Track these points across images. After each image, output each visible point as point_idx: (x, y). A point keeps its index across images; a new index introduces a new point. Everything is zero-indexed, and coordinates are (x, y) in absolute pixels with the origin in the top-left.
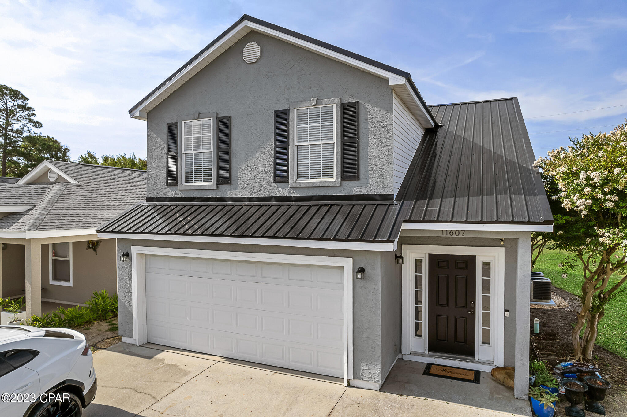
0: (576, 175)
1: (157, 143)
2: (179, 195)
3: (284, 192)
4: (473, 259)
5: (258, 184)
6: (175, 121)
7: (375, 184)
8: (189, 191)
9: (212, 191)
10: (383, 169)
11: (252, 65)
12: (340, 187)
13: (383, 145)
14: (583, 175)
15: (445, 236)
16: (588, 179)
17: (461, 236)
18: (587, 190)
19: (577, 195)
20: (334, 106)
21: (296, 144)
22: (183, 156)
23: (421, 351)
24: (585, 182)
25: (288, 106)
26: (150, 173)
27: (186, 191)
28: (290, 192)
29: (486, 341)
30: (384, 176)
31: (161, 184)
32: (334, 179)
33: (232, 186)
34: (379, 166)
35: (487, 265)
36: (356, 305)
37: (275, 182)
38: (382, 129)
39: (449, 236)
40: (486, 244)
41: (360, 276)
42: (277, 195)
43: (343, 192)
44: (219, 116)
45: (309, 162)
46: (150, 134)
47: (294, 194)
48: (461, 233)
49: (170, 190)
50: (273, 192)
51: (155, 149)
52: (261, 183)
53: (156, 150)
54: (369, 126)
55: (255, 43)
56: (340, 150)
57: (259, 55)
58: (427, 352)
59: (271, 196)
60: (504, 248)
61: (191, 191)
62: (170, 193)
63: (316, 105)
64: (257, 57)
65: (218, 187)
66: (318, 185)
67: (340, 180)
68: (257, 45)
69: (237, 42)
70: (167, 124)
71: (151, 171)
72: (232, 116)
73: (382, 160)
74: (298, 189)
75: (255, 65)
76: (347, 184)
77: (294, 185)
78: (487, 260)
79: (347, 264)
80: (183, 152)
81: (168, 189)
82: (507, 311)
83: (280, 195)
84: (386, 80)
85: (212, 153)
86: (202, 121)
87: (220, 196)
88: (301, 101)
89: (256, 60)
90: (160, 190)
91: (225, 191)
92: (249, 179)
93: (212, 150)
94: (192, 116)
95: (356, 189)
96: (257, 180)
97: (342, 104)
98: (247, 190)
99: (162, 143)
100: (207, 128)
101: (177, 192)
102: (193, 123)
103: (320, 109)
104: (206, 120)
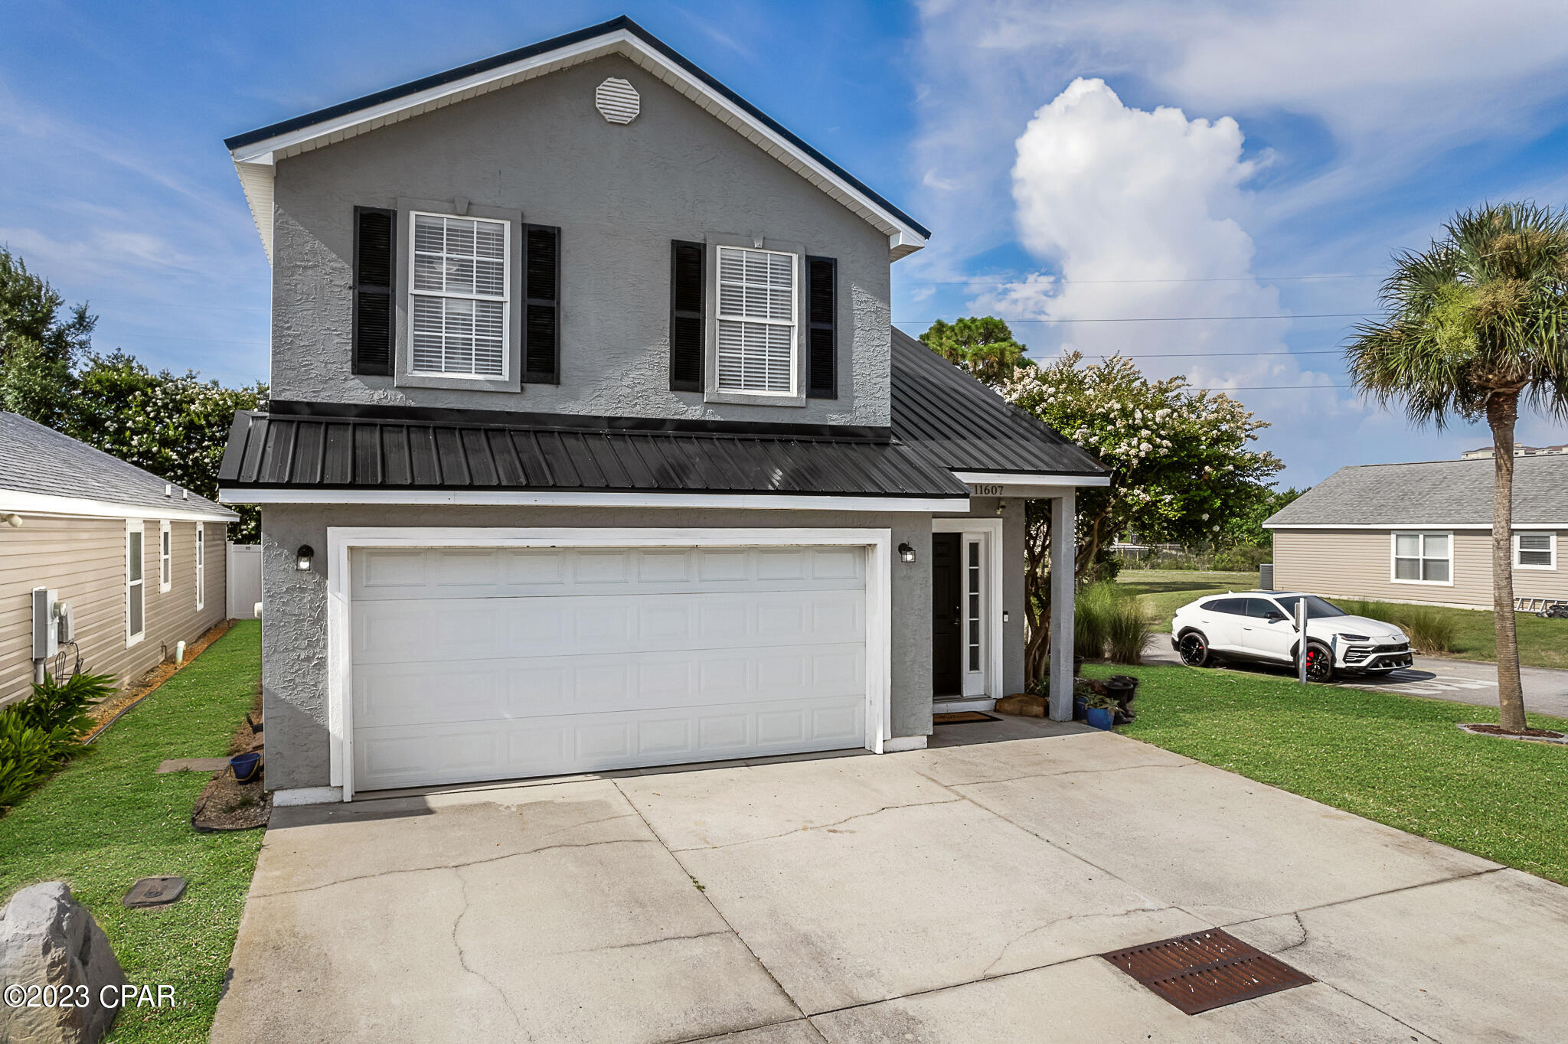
1: (314, 252)
2: (396, 399)
3: (691, 409)
4: (957, 537)
5: (629, 390)
6: (385, 206)
7: (863, 409)
8: (432, 392)
9: (506, 396)
10: (875, 384)
11: (617, 129)
12: (804, 411)
13: (876, 343)
15: (979, 495)
17: (998, 494)
20: (795, 257)
21: (718, 316)
22: (411, 301)
25: (702, 236)
27: (419, 391)
28: (705, 412)
29: (974, 666)
30: (877, 395)
31: (329, 366)
32: (794, 391)
33: (561, 389)
34: (868, 378)
35: (974, 547)
37: (673, 388)
38: (874, 316)
39: (984, 495)
41: (909, 557)
42: (676, 417)
43: (808, 418)
44: (530, 221)
45: (743, 356)
47: (712, 416)
48: (999, 490)
49: (362, 385)
50: (666, 409)
51: (305, 268)
52: (636, 389)
53: (310, 272)
55: (628, 82)
56: (804, 342)
57: (638, 112)
59: (661, 417)
61: (438, 393)
62: (362, 392)
63: (763, 248)
64: (634, 116)
65: (522, 388)
66: (761, 403)
67: (805, 396)
68: (631, 87)
70: (356, 208)
71: (289, 328)
72: (563, 229)
73: (873, 368)
74: (722, 407)
75: (625, 130)
76: (817, 403)
77: (715, 399)
78: (973, 538)
80: (412, 290)
81: (356, 382)
82: (1005, 613)
83: (683, 417)
85: (507, 308)
86: (475, 223)
87: (529, 410)
88: (729, 233)
89: (629, 120)
90: (325, 382)
91: (542, 400)
92: (608, 378)
93: (507, 297)
94: (446, 205)
95: (833, 415)
96: (627, 381)
97: (807, 257)
98: (603, 401)
99: (334, 256)
100: (491, 242)
101: (390, 393)
102: (446, 220)
103: (769, 257)
104: (490, 224)
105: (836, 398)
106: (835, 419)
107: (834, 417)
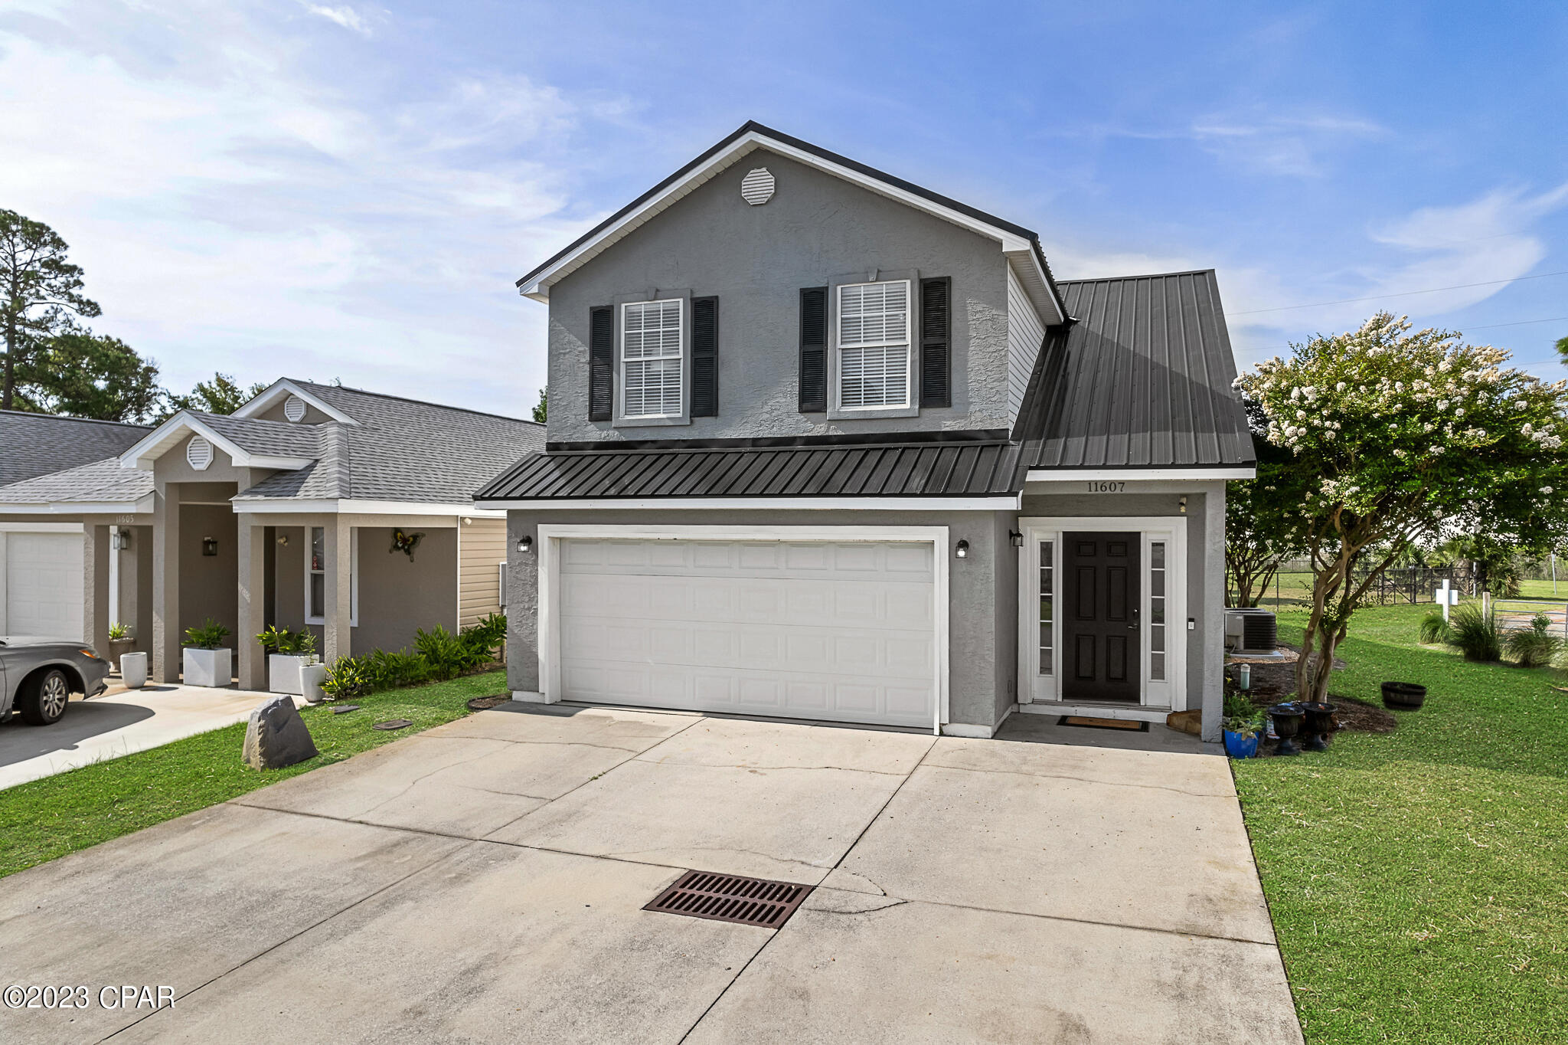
0: (1286, 394)
1: (569, 343)
2: (614, 436)
3: (815, 427)
4: (1136, 536)
5: (768, 416)
6: (608, 304)
7: (978, 414)
8: (635, 429)
9: (681, 428)
10: (992, 388)
11: (758, 208)
12: (916, 420)
13: (991, 349)
14: (1295, 393)
15: (1093, 492)
16: (1302, 398)
17: (1118, 491)
18: (1300, 413)
19: (1287, 422)
20: (908, 283)
21: (839, 346)
22: (623, 367)
23: (1052, 698)
24: (1298, 404)
25: (826, 280)
26: (555, 397)
27: (628, 430)
28: (829, 428)
29: (1158, 672)
30: (993, 399)
31: (577, 417)
32: (907, 404)
33: (719, 420)
34: (984, 383)
35: (1158, 547)
36: (954, 601)
37: (802, 411)
38: (990, 323)
39: (1100, 492)
40: (1157, 513)
41: (961, 553)
42: (805, 435)
43: (922, 426)
44: (697, 295)
45: (863, 377)
46: (555, 326)
47: (835, 431)
48: (1119, 487)
49: (595, 428)
50: (797, 428)
51: (565, 354)
52: (773, 414)
53: (567, 356)
54: (970, 318)
55: (764, 169)
56: (917, 358)
57: (773, 191)
58: (1060, 699)
59: (793, 435)
60: (1185, 518)
61: (639, 430)
62: (595, 433)
63: (876, 281)
64: (769, 195)
65: (692, 422)
66: (879, 416)
67: (917, 407)
68: (768, 173)
69: (730, 167)
70: (591, 308)
71: (556, 395)
72: (720, 296)
73: (990, 373)
74: (843, 423)
75: (764, 208)
76: (931, 413)
77: (836, 416)
78: (1157, 538)
79: (940, 535)
80: (623, 359)
81: (592, 427)
82: (1190, 620)
83: (810, 434)
84: (999, 244)
85: (682, 361)
86: (661, 304)
87: (697, 438)
88: (848, 274)
89: (766, 200)
90: (575, 428)
91: (706, 429)
92: (753, 408)
93: (681, 356)
94: (643, 296)
95: (946, 421)
96: (767, 408)
97: (921, 281)
98: (749, 426)
99: (580, 343)
100: (671, 316)
101: (611, 432)
102: (642, 307)
103: (884, 287)
104: (670, 303)
105: (950, 405)
106: (949, 425)
107: (948, 423)
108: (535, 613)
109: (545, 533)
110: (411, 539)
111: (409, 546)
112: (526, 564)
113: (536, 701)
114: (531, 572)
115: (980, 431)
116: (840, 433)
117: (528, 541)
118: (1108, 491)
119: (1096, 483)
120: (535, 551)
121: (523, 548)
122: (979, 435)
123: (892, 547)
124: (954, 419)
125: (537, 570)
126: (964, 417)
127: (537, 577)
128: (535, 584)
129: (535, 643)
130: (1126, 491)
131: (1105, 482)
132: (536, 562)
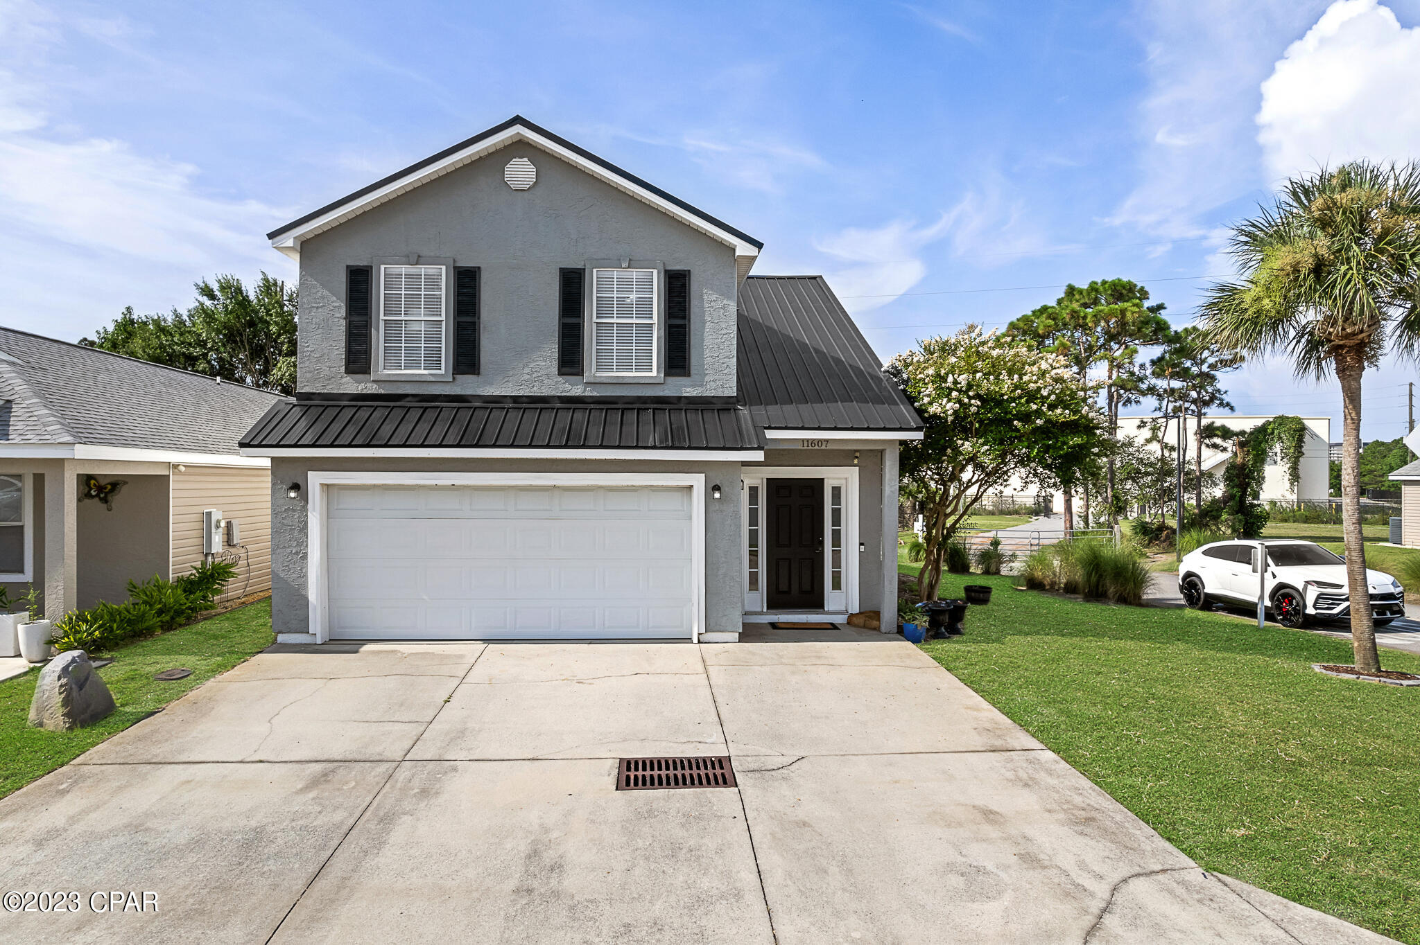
1: (323, 297)
2: (372, 389)
3: (574, 389)
4: (821, 481)
5: (529, 376)
6: (365, 264)
7: (712, 383)
8: (395, 383)
9: (443, 384)
11: (520, 193)
12: (663, 386)
13: (723, 332)
15: (806, 448)
17: (823, 447)
20: (655, 272)
21: (595, 320)
22: (382, 325)
25: (583, 263)
26: (306, 349)
27: (387, 384)
28: (585, 390)
29: (837, 585)
30: (724, 372)
31: (332, 369)
32: (654, 372)
33: (480, 379)
34: (717, 359)
35: (837, 491)
36: (709, 534)
37: (560, 374)
38: (722, 311)
39: (810, 447)
40: (837, 463)
41: (717, 495)
42: (563, 394)
43: (666, 391)
44: (459, 264)
45: (615, 348)
46: (307, 280)
47: (589, 392)
48: (824, 443)
49: (351, 381)
50: (556, 389)
51: (317, 308)
52: (534, 375)
53: (320, 310)
54: (706, 305)
55: (526, 159)
56: (663, 334)
57: (535, 180)
58: (765, 610)
59: (551, 394)
60: (861, 468)
61: (399, 383)
62: (351, 385)
63: (628, 267)
64: (531, 183)
65: (454, 379)
66: (629, 382)
67: (663, 375)
68: (529, 163)
69: (493, 153)
70: (348, 267)
71: (308, 346)
72: (483, 267)
73: (722, 351)
74: (598, 386)
75: (526, 194)
76: (674, 381)
77: (592, 380)
78: (836, 483)
79: (697, 481)
80: (382, 317)
81: (348, 379)
82: (861, 544)
83: (568, 394)
84: (733, 249)
85: (444, 324)
86: (423, 269)
87: (459, 393)
88: (604, 259)
89: (528, 186)
90: (330, 380)
91: (468, 386)
92: (514, 368)
93: (443, 317)
94: (404, 259)
95: (686, 388)
96: (527, 370)
97: (666, 271)
98: (510, 384)
99: (335, 298)
100: (433, 282)
101: (369, 385)
102: (404, 269)
103: (634, 274)
104: (431, 269)
105: (689, 375)
106: (689, 391)
107: (688, 390)
108: (305, 556)
109: (315, 480)
110: (109, 487)
111: (106, 494)
112: (294, 510)
113: (308, 642)
114: (299, 517)
115: (713, 397)
116: (595, 394)
117: (296, 487)
118: (816, 447)
119: (808, 440)
120: (304, 497)
121: (292, 494)
122: (714, 400)
123: (653, 491)
124: (693, 386)
125: (307, 515)
126: (701, 386)
127: (306, 523)
128: (304, 529)
129: (304, 585)
130: (829, 447)
131: (814, 440)
132: (305, 509)
